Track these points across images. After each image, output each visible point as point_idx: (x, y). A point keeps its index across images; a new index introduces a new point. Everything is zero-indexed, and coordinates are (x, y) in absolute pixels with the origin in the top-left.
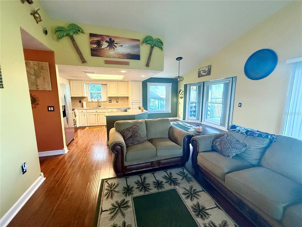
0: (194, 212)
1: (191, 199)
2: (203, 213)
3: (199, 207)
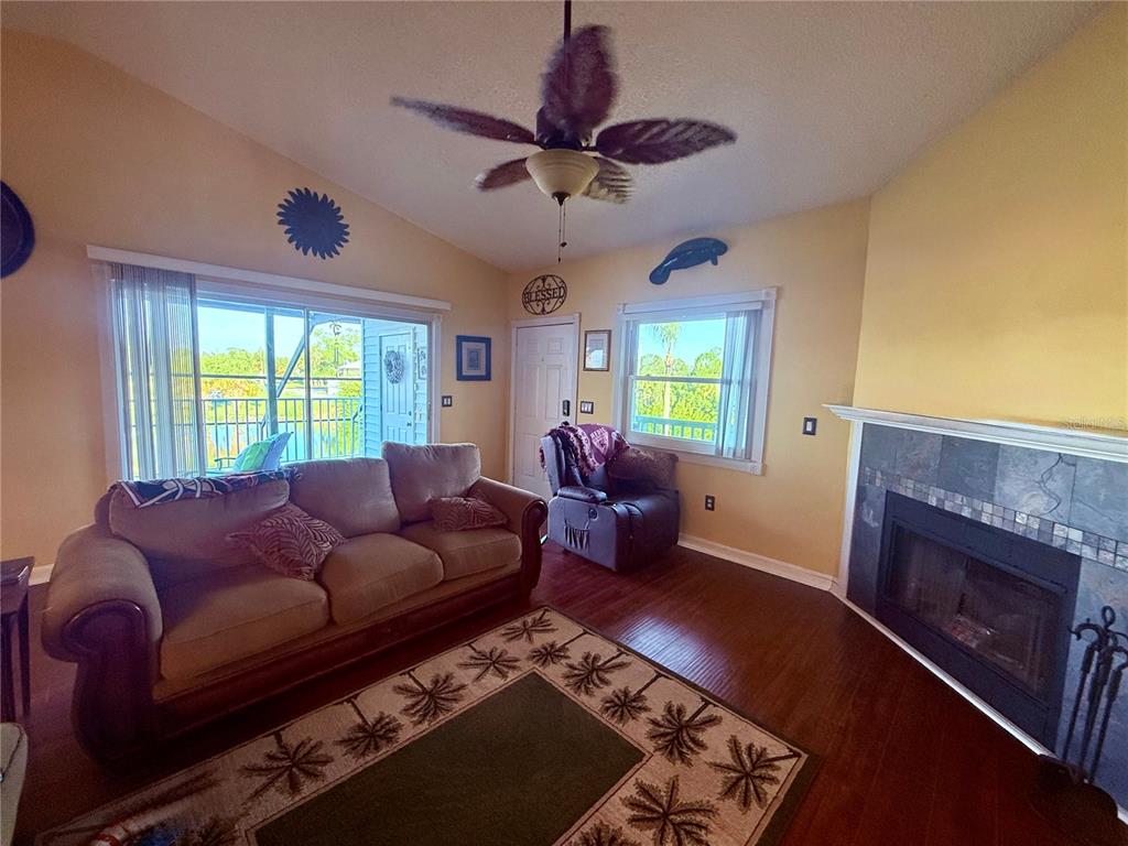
0: (377, 748)
1: (325, 763)
2: (378, 727)
3: (357, 739)
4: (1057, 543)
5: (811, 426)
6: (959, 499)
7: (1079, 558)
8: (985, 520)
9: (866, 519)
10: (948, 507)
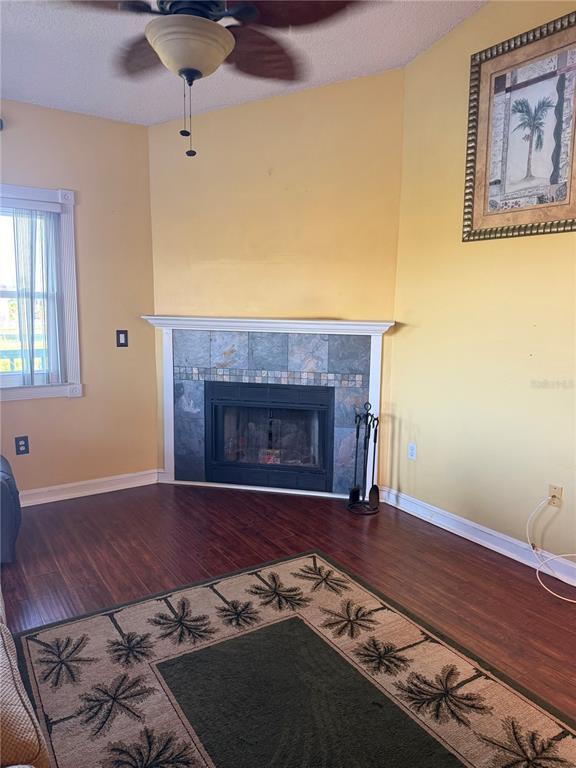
4: (323, 384)
5: (122, 339)
6: (264, 373)
7: (333, 388)
8: (284, 382)
9: (187, 409)
10: (259, 380)
